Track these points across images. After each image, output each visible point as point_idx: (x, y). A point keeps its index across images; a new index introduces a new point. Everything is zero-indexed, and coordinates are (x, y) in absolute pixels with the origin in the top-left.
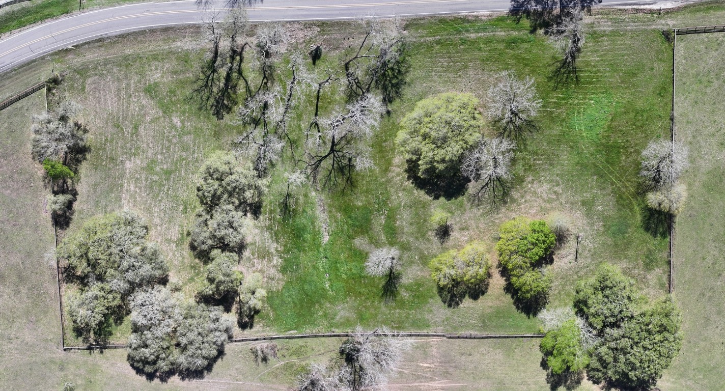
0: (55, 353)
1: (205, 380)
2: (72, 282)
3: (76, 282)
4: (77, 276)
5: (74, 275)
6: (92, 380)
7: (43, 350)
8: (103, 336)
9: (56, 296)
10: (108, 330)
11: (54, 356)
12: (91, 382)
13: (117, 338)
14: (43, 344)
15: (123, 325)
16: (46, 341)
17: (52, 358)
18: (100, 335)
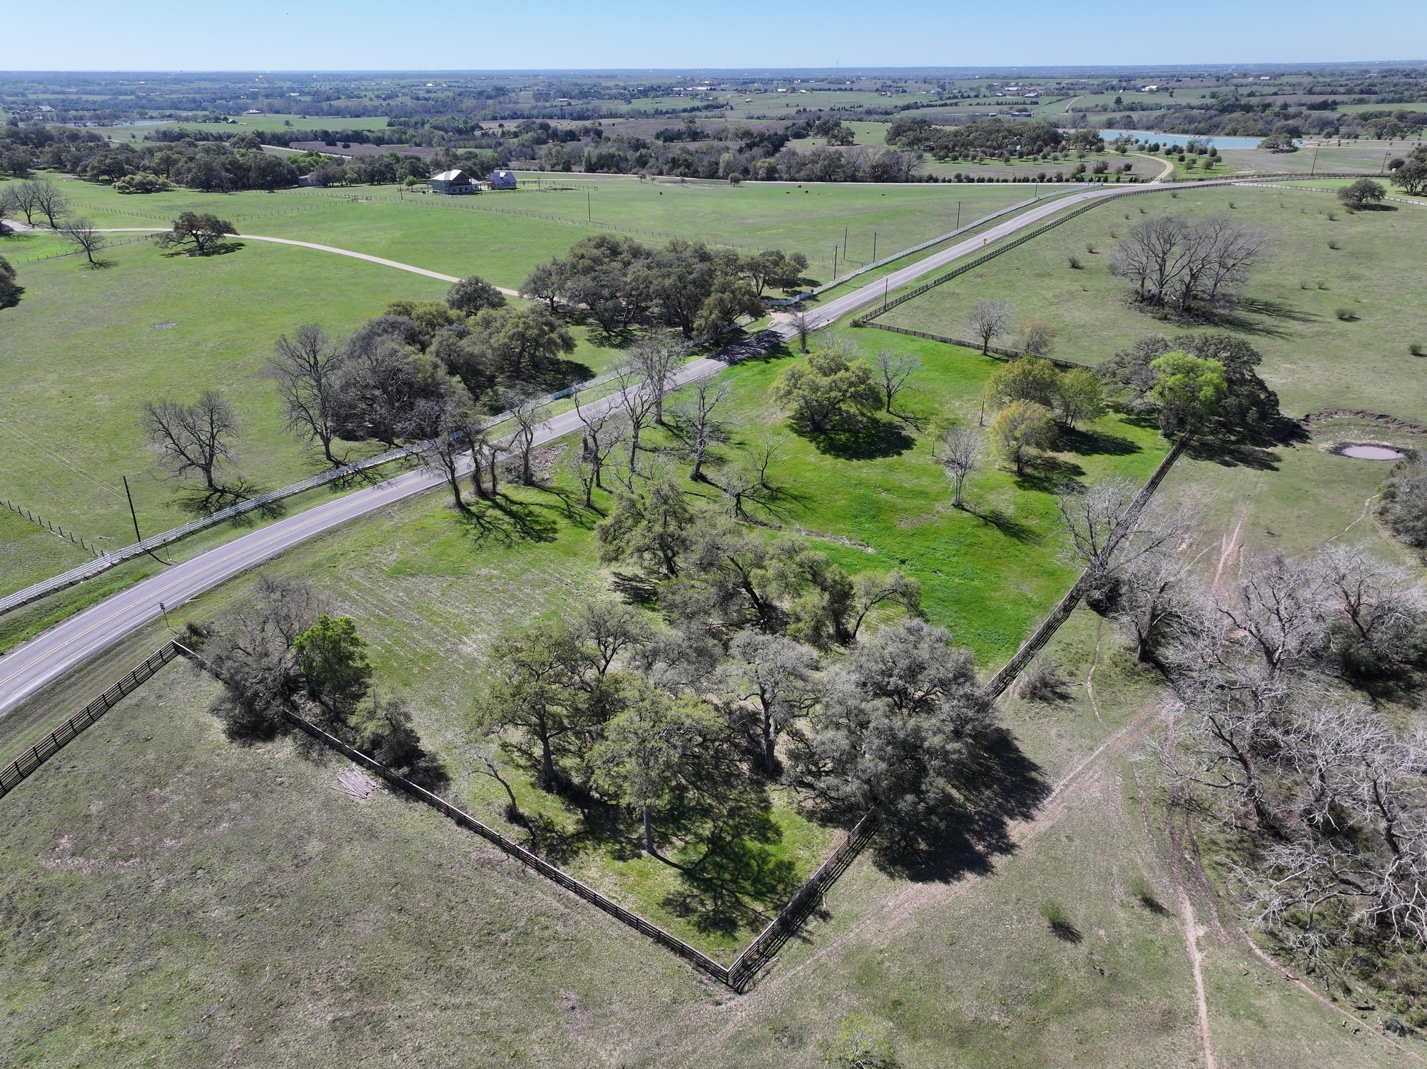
0: (727, 1021)
1: (1057, 789)
2: (576, 853)
3: (585, 848)
4: (573, 836)
5: (563, 839)
6: (895, 995)
7: (687, 1045)
8: (780, 887)
9: (568, 903)
10: (771, 866)
11: (730, 1029)
12: (897, 1003)
13: (808, 862)
14: (667, 1029)
15: (787, 834)
16: (668, 1011)
17: (734, 1038)
18: (772, 889)
